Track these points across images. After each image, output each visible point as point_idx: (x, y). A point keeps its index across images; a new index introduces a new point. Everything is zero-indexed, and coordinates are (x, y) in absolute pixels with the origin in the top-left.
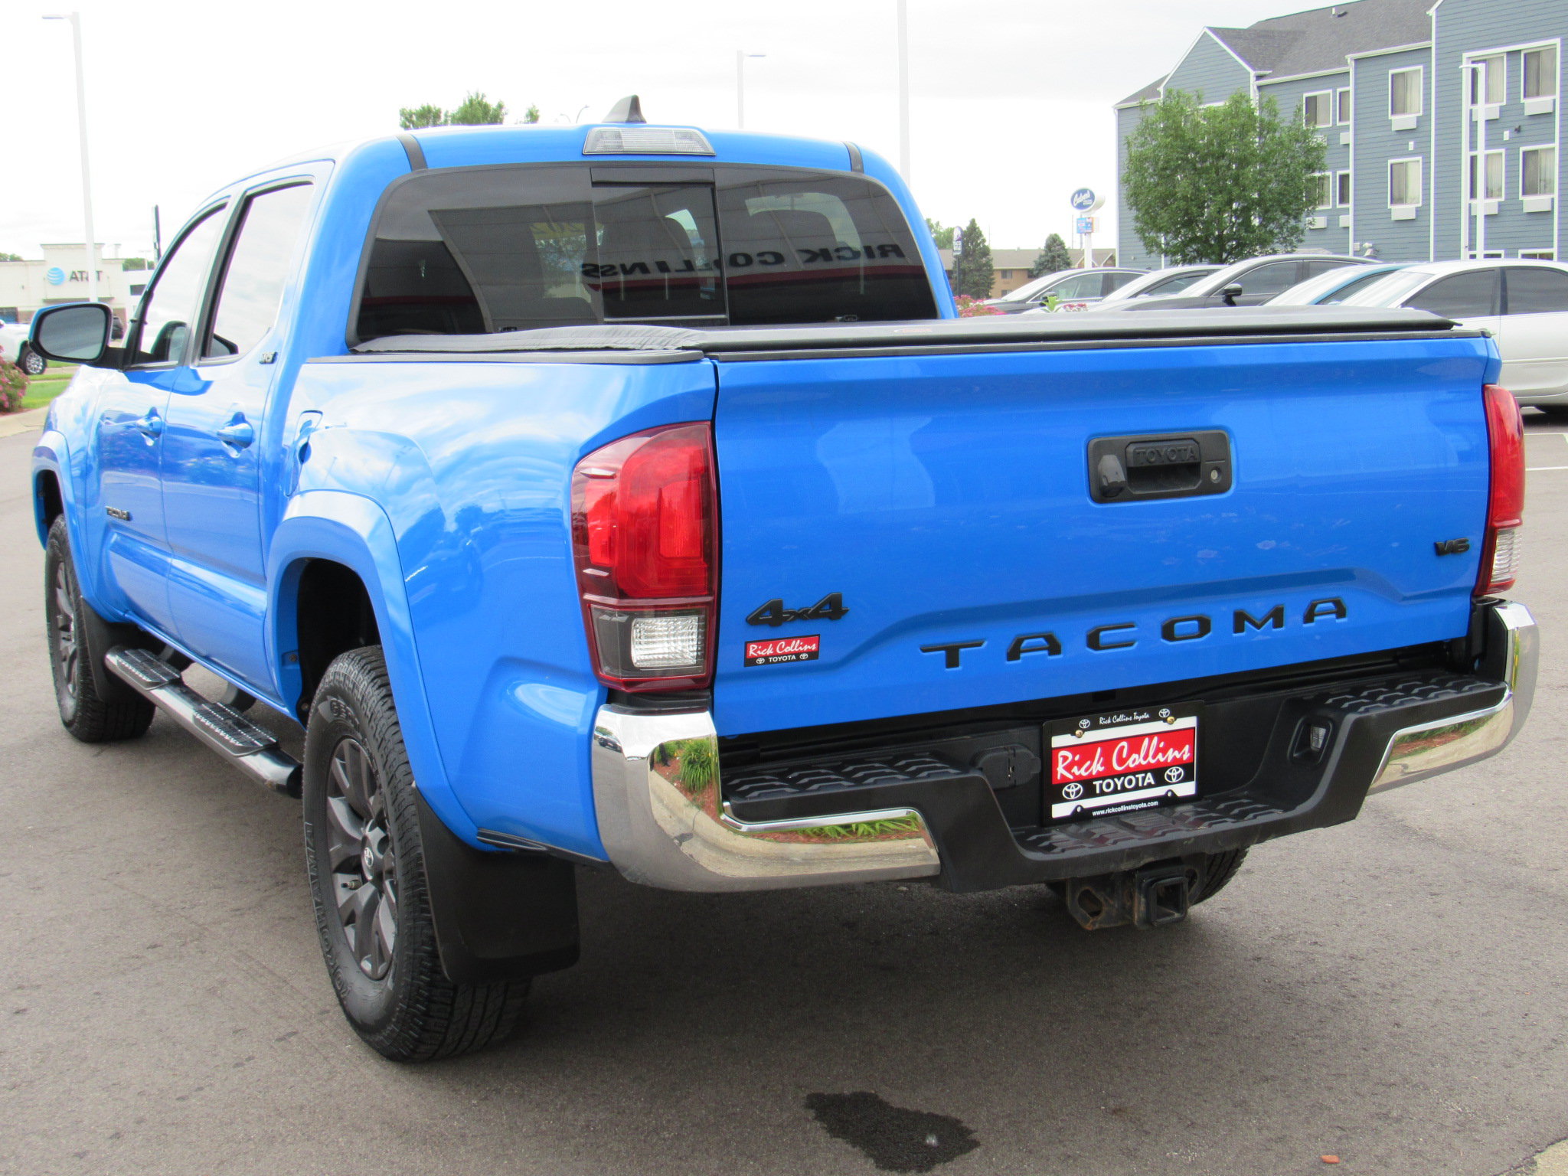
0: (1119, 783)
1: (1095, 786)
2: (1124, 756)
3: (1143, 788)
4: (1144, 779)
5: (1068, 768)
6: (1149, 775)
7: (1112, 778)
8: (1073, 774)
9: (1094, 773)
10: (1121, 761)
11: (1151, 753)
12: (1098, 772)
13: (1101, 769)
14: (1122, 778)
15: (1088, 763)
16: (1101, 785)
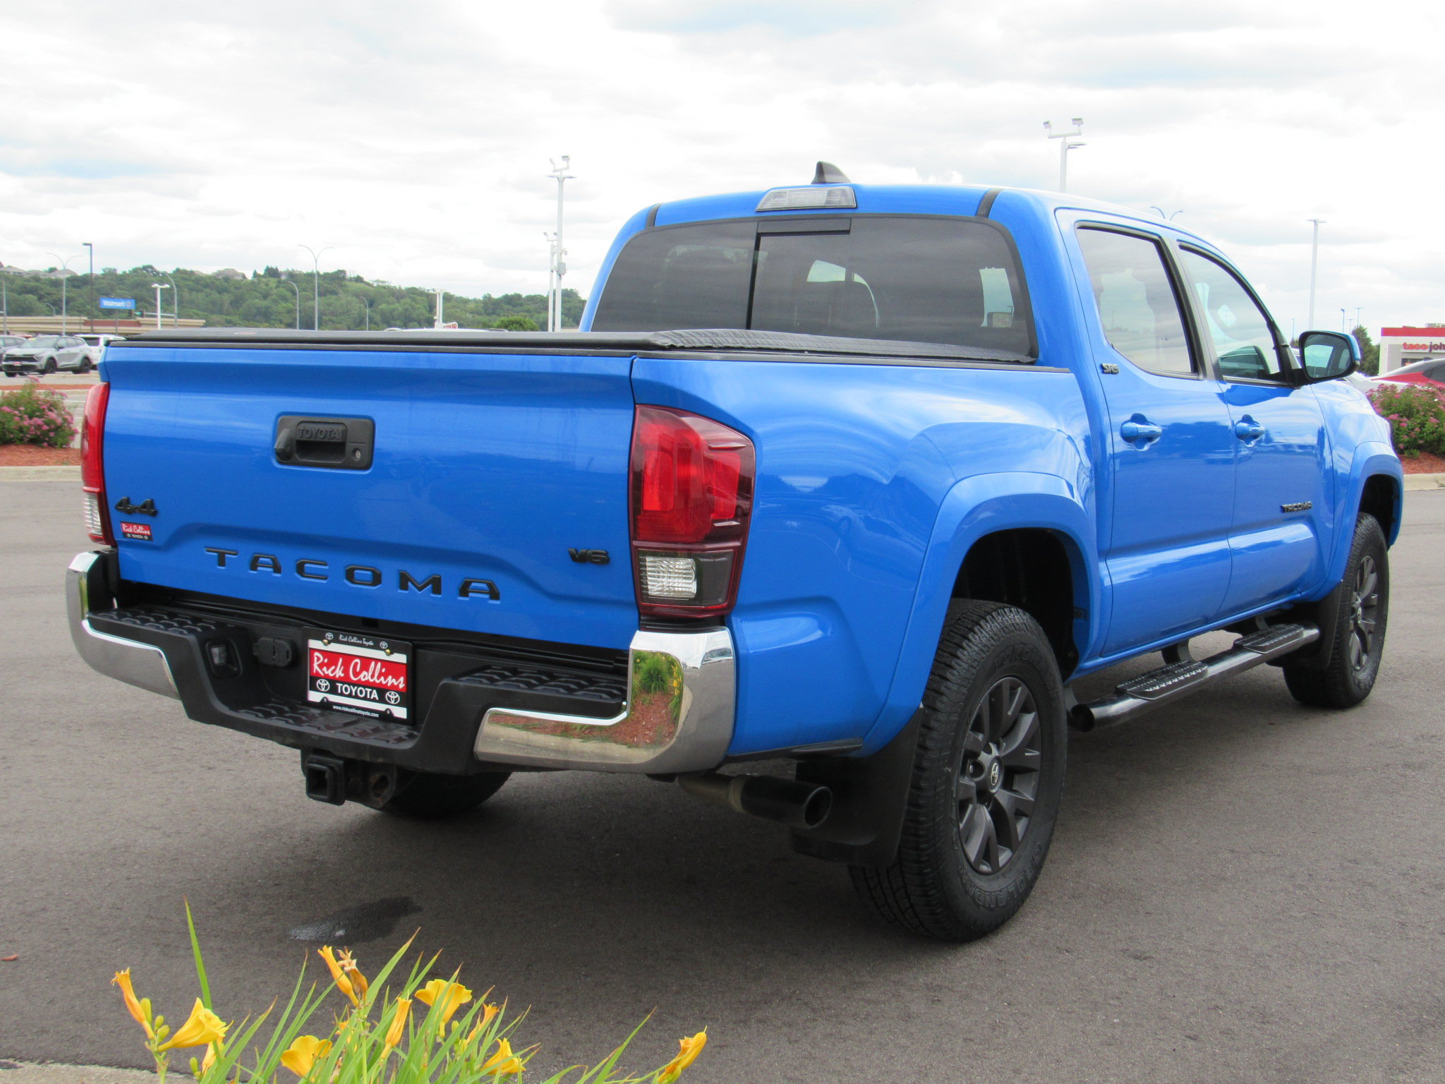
0: (354, 690)
1: (337, 686)
2: (358, 669)
3: (370, 700)
4: (371, 693)
5: (321, 666)
6: (375, 691)
7: (349, 684)
8: (323, 672)
9: (337, 676)
10: (356, 674)
11: (376, 675)
12: (340, 676)
13: (342, 675)
14: (356, 687)
15: (333, 667)
16: (341, 687)
